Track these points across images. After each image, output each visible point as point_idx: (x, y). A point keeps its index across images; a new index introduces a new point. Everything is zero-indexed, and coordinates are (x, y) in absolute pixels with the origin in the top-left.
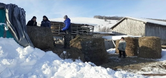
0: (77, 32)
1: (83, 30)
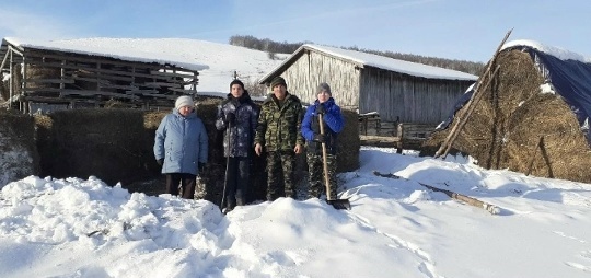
0: (134, 88)
1: (158, 85)
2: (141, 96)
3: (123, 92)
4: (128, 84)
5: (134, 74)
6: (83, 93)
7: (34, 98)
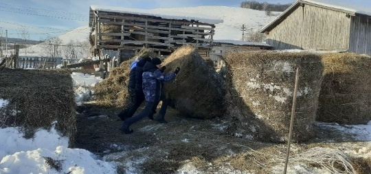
0: (170, 39)
1: (185, 36)
2: (175, 44)
3: (162, 41)
4: (166, 35)
5: (170, 28)
6: (136, 43)
7: (106, 47)
